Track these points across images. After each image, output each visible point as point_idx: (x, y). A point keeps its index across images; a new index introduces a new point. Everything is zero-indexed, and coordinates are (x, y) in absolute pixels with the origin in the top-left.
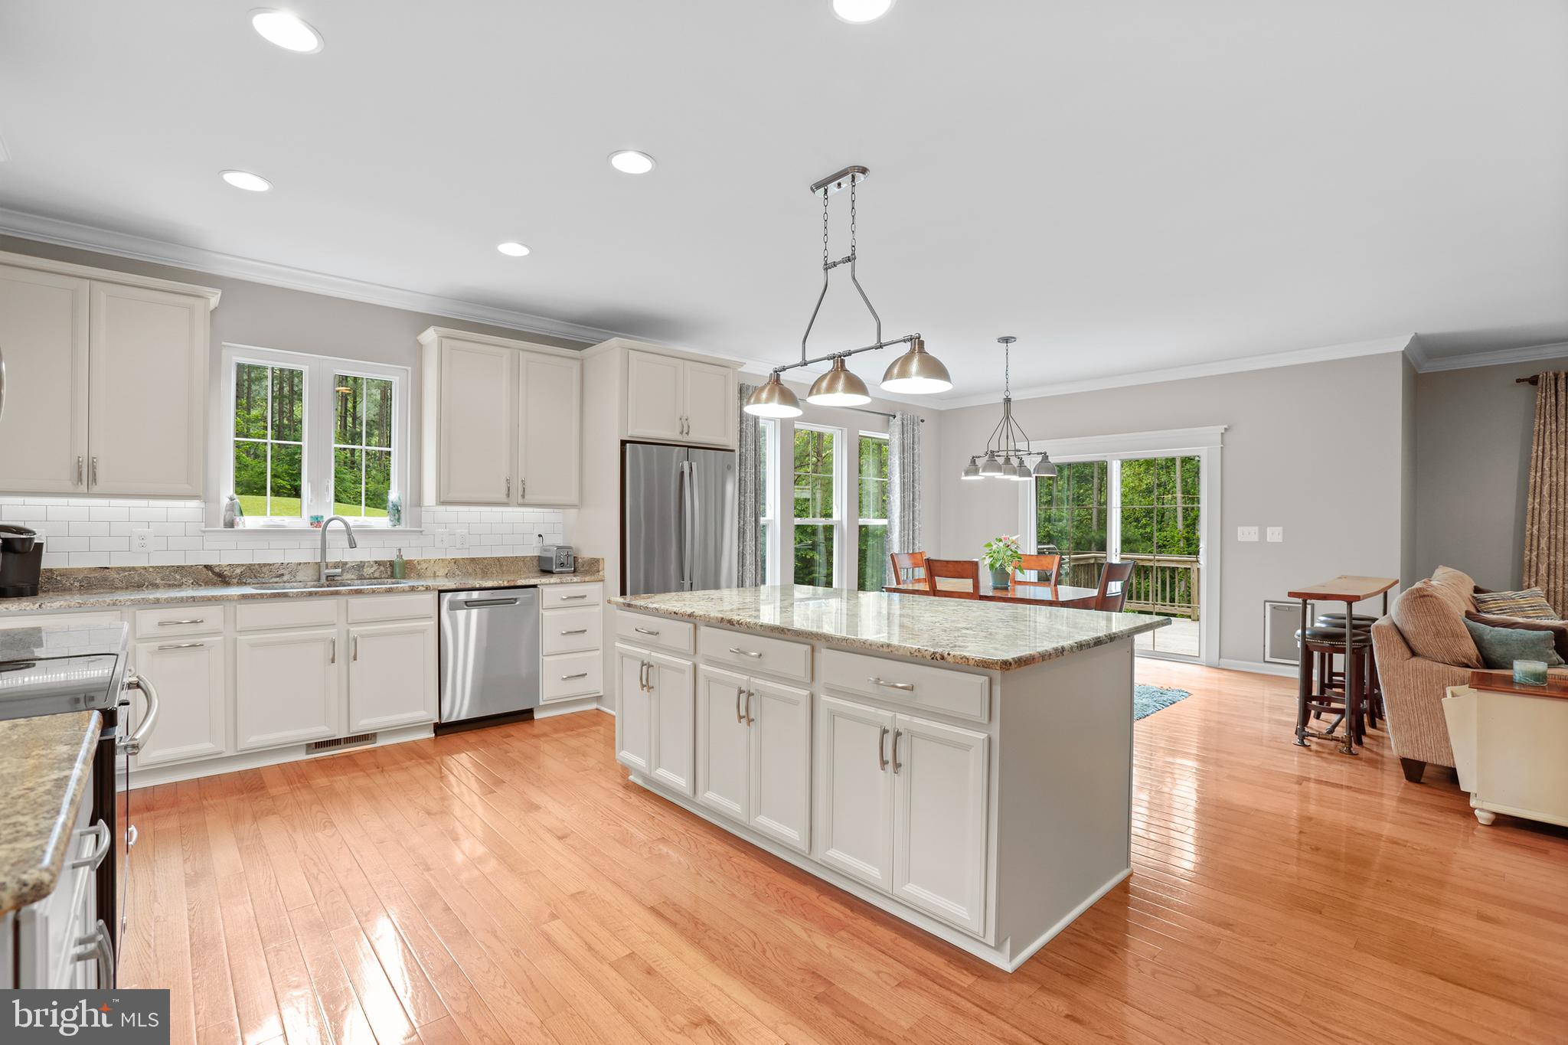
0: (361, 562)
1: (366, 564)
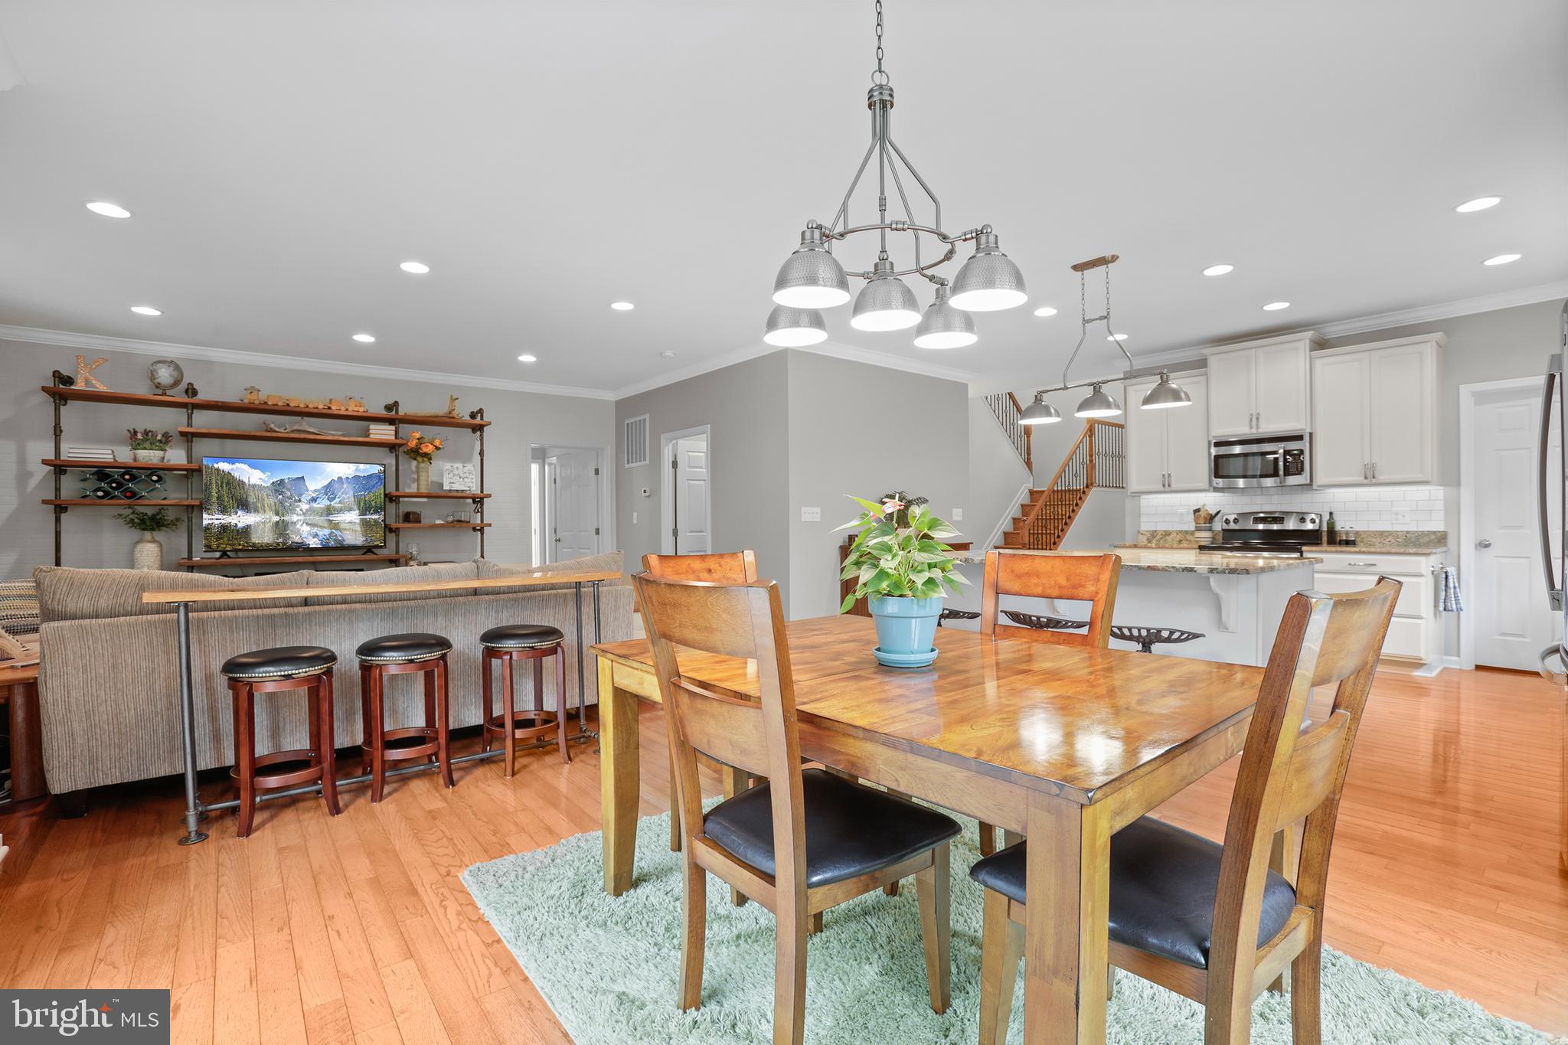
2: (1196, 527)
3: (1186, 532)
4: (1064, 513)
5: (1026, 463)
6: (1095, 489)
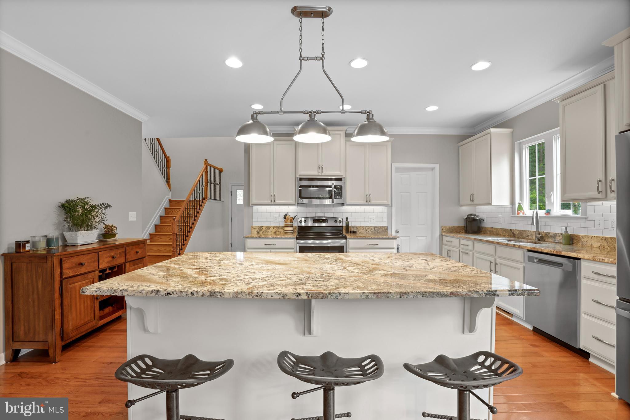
0: (555, 233)
1: (557, 235)
2: (285, 225)
3: (279, 227)
4: (194, 214)
5: (167, 184)
6: (208, 200)
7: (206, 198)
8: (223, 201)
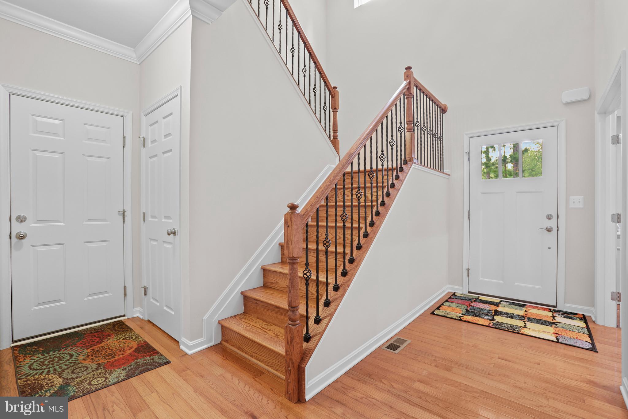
4: (374, 198)
5: (332, 142)
6: (414, 166)
7: (411, 160)
8: (449, 175)
